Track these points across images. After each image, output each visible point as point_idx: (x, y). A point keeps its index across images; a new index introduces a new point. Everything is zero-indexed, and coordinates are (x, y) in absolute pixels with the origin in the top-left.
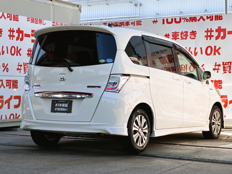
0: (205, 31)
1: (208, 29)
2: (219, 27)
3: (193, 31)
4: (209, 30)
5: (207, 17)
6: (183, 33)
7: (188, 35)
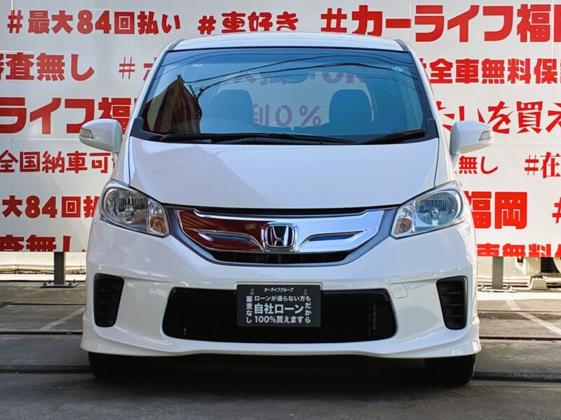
0: (323, 17)
1: (330, 10)
2: (363, 8)
3: (286, 13)
4: (335, 12)
6: (257, 18)
7: (271, 24)
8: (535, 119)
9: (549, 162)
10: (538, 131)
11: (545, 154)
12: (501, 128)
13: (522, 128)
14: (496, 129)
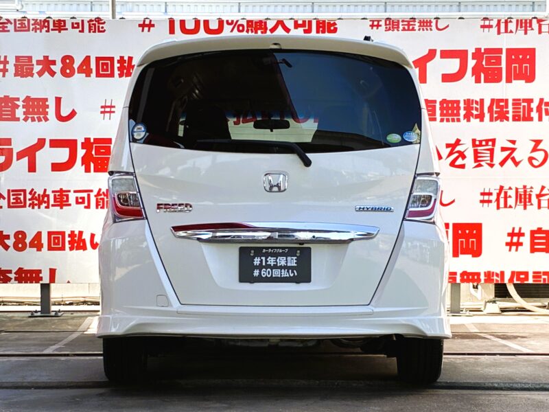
5: (296, 22)
8: (489, 155)
9: (502, 195)
10: (492, 166)
11: (499, 188)
12: (458, 163)
13: (477, 164)
14: (452, 164)
